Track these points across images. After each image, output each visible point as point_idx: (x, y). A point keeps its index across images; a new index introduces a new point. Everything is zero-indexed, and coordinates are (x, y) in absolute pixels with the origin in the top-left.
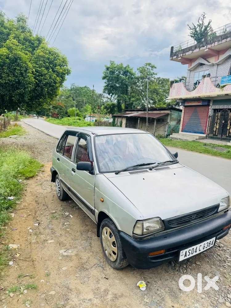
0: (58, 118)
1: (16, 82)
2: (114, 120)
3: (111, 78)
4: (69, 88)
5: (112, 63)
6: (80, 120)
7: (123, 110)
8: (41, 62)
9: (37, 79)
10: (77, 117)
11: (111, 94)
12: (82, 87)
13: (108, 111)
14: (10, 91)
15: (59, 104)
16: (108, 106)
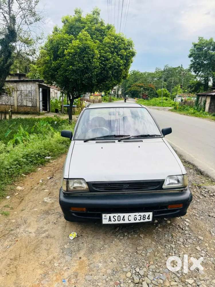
0: (147, 99)
1: (85, 68)
2: (198, 99)
3: (197, 55)
4: (163, 70)
5: (201, 39)
6: (167, 100)
7: (209, 88)
8: (107, 48)
9: (103, 64)
10: (165, 98)
11: (197, 72)
12: (176, 68)
13: (192, 89)
14: (81, 76)
15: (150, 86)
16: (192, 85)
